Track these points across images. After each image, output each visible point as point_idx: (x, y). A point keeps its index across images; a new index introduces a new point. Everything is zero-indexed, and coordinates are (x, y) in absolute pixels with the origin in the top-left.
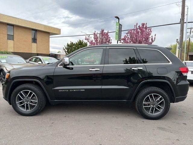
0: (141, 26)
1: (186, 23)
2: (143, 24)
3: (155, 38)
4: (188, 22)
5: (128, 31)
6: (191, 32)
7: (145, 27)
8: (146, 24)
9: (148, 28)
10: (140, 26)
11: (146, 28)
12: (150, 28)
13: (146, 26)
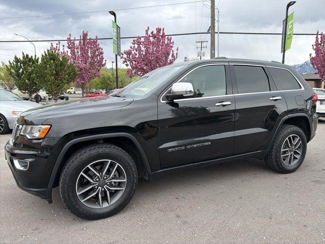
0: (155, 32)
1: (217, 33)
2: (159, 30)
3: (177, 54)
4: (220, 33)
5: (136, 39)
6: (201, 47)
7: (161, 34)
8: (163, 29)
9: (167, 37)
10: (153, 32)
11: (163, 36)
12: (169, 37)
13: (163, 34)
